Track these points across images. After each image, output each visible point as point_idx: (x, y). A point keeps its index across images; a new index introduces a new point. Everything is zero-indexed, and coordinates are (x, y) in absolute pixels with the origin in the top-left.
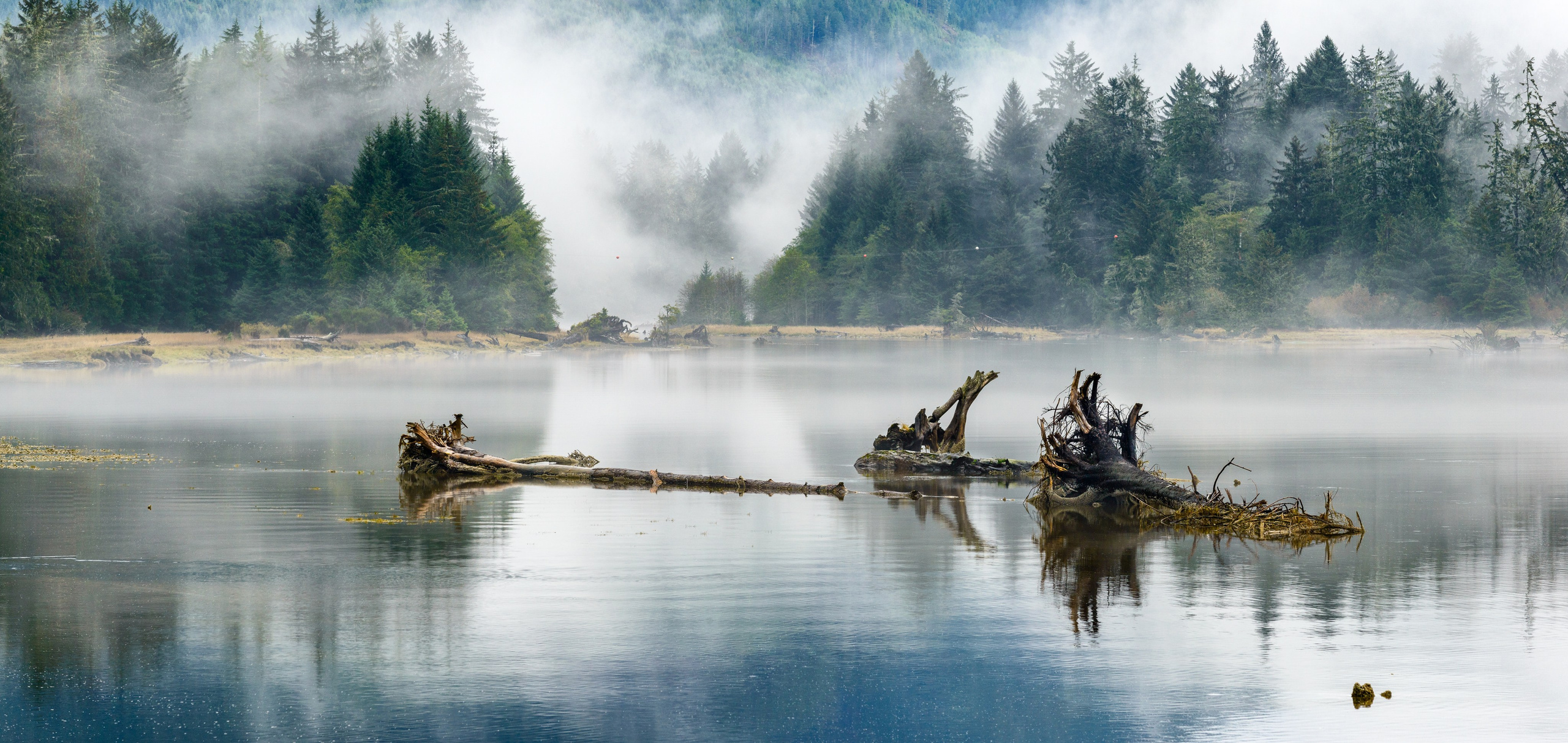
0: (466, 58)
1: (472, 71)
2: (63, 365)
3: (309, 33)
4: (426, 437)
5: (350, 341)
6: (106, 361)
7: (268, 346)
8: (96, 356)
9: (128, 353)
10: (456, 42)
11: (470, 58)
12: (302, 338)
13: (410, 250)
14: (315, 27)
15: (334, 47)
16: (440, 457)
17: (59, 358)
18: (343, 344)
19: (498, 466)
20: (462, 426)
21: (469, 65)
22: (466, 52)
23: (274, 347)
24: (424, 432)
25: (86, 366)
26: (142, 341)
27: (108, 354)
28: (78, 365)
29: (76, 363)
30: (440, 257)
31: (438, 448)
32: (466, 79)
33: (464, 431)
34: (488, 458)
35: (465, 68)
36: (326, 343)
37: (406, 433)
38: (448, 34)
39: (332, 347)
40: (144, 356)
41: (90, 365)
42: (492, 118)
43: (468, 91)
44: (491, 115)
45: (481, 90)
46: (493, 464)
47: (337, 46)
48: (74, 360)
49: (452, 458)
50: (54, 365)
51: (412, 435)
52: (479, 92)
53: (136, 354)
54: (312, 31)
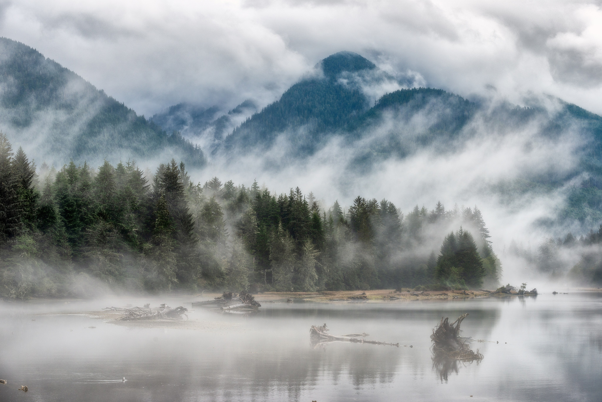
0: (480, 214)
1: (482, 218)
2: (340, 300)
3: (436, 208)
4: (316, 329)
5: (428, 293)
6: (352, 299)
7: (403, 295)
8: (349, 298)
9: (358, 297)
10: (478, 210)
11: (481, 215)
12: (413, 293)
13: (454, 268)
14: (438, 206)
15: (443, 212)
16: (319, 334)
17: (339, 298)
18: (426, 294)
19: (331, 337)
20: (326, 327)
21: (481, 216)
22: (480, 213)
23: (404, 295)
24: (316, 328)
25: (346, 300)
26: (364, 294)
27: (353, 297)
28: (344, 300)
29: (343, 300)
30: (463, 270)
31: (319, 332)
32: (480, 220)
33: (326, 328)
34: (329, 335)
35: (480, 217)
36: (421, 294)
37: (311, 328)
38: (476, 208)
39: (422, 295)
40: (364, 298)
41: (347, 300)
42: (487, 231)
43: (481, 223)
44: (487, 230)
45: (485, 223)
46: (330, 336)
47: (444, 211)
48: (343, 299)
49: (321, 335)
50: (337, 300)
51: (313, 329)
52: (484, 224)
53: (361, 297)
54: (437, 208)
